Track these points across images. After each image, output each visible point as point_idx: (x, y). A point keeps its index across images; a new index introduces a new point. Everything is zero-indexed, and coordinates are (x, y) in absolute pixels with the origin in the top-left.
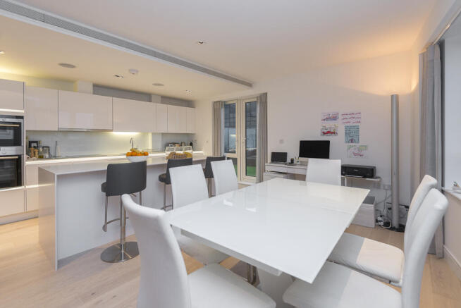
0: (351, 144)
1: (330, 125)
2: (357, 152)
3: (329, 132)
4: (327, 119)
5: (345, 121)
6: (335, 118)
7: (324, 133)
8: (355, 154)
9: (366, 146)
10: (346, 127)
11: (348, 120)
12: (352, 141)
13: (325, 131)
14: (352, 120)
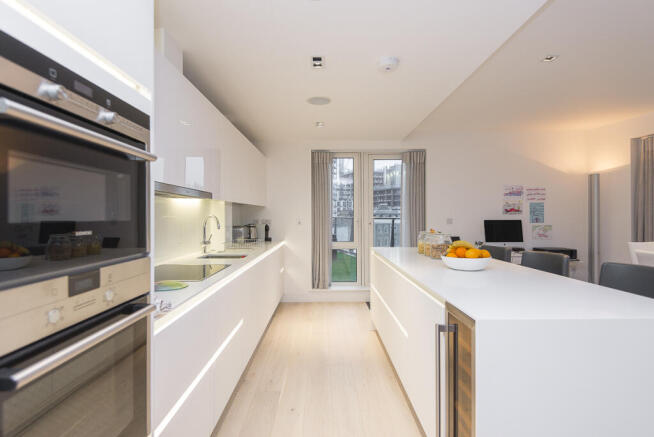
0: (537, 224)
1: (513, 201)
2: (541, 232)
3: (512, 210)
4: (511, 194)
5: (530, 197)
6: (519, 193)
7: (507, 211)
8: (540, 235)
9: (550, 226)
10: (531, 204)
11: (533, 197)
12: (537, 220)
13: (508, 208)
14: (536, 197)
